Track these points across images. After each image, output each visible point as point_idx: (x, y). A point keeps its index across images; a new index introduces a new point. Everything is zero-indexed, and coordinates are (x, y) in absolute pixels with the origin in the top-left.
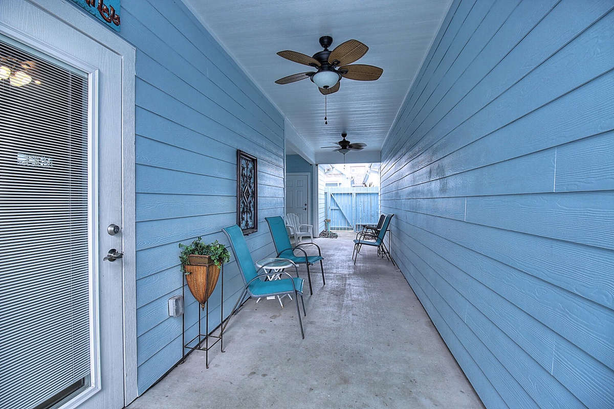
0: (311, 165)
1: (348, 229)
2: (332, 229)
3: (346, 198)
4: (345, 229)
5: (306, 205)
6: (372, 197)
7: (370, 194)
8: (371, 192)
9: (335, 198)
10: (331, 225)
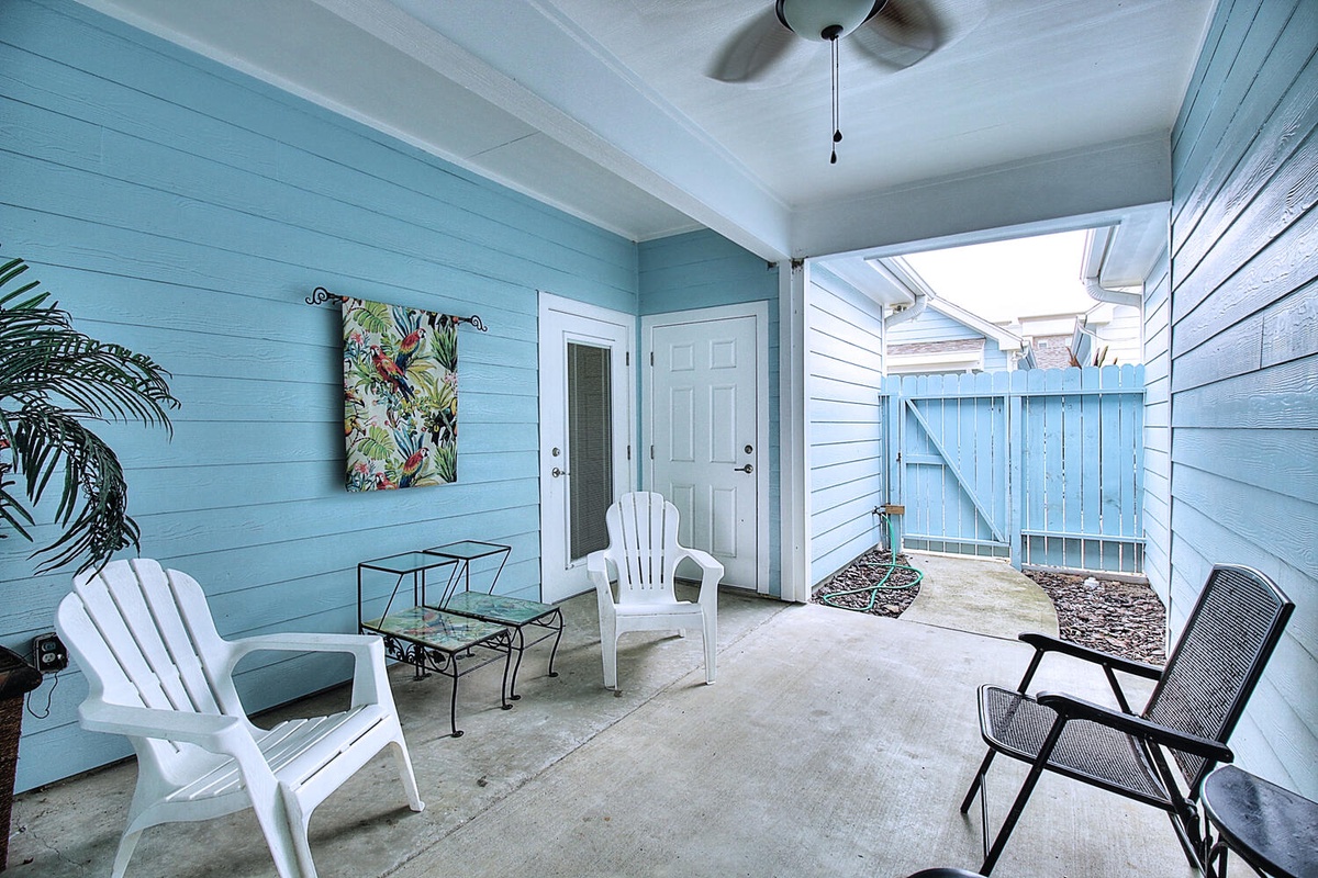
0: (771, 265)
1: (983, 550)
2: (909, 543)
3: (976, 418)
4: (967, 548)
5: (748, 449)
6: (1110, 413)
7: (1099, 399)
8: (1101, 389)
9: (925, 416)
10: (909, 528)
